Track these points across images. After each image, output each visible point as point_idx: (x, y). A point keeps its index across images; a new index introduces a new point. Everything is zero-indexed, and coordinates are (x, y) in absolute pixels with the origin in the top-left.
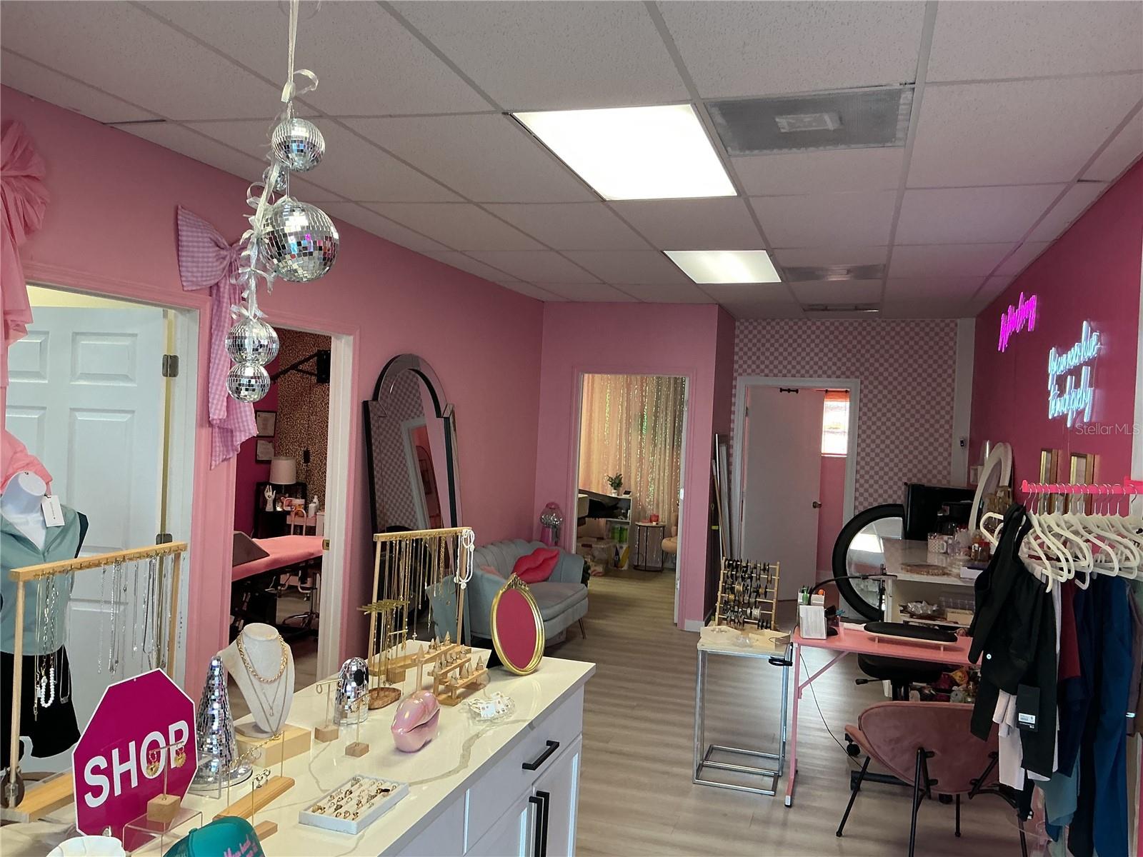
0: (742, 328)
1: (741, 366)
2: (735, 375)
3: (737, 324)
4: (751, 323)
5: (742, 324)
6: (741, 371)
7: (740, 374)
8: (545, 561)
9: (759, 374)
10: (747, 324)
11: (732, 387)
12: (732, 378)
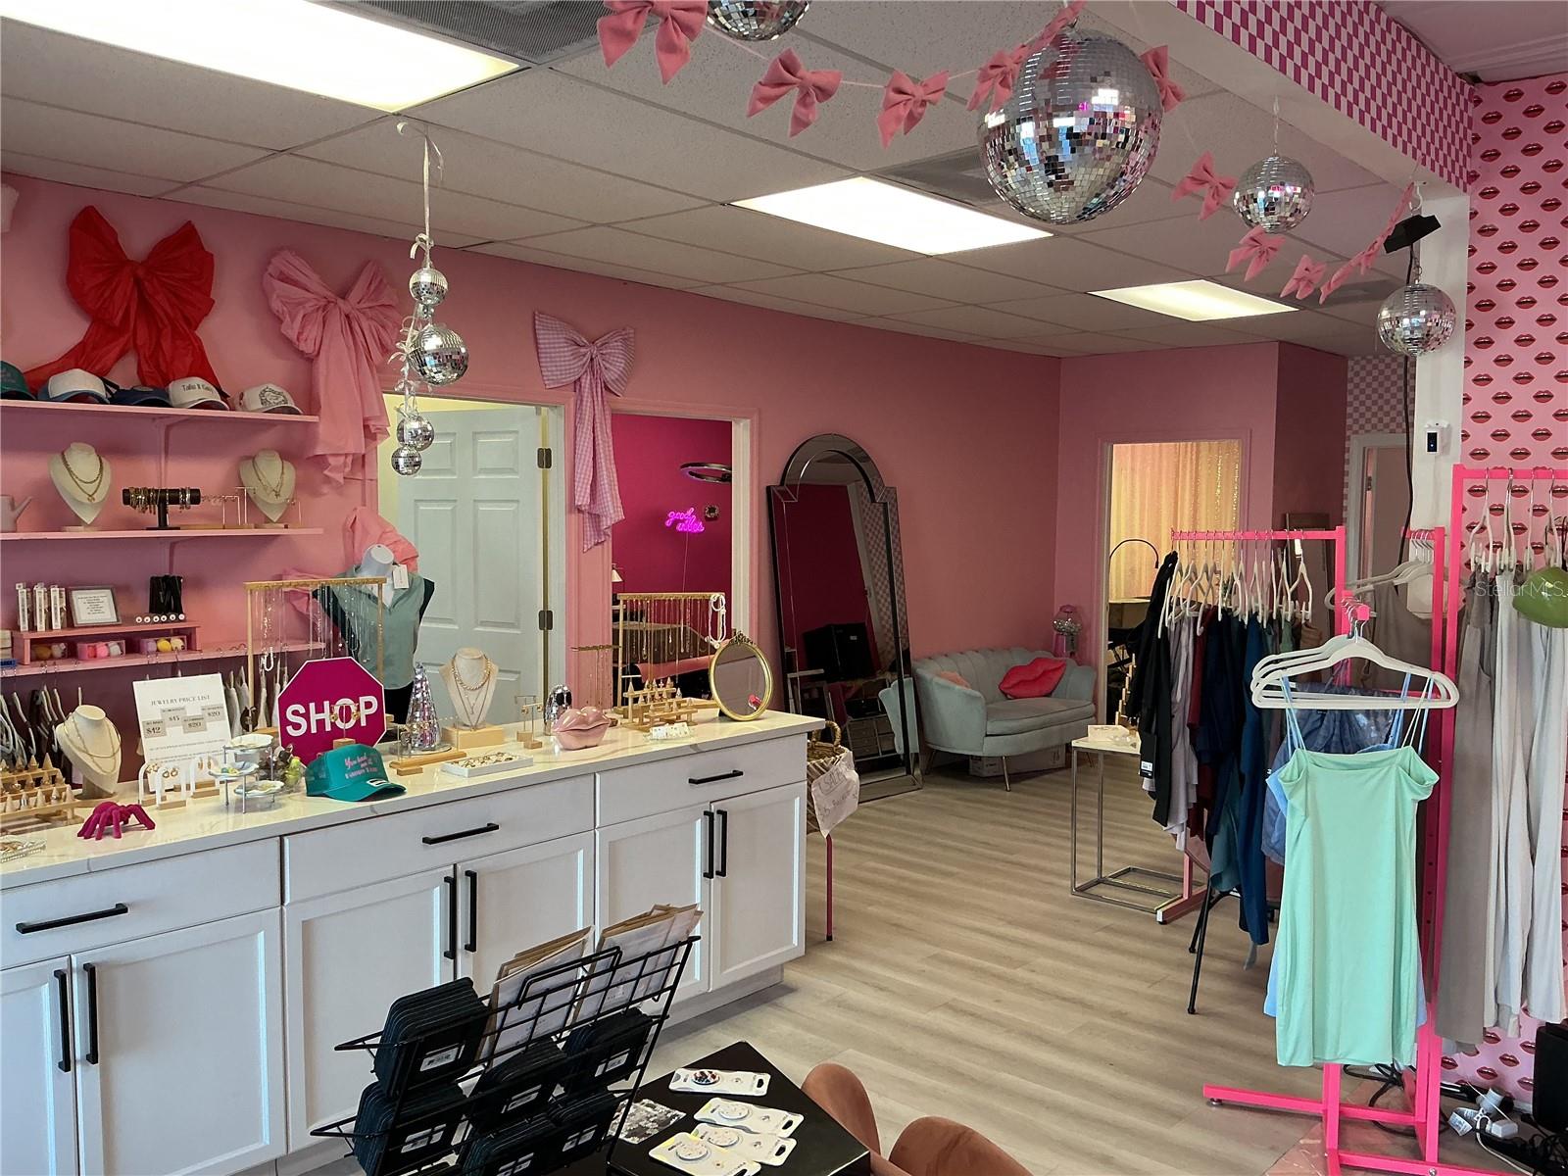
0: (1357, 368)
1: (1356, 421)
2: (1348, 433)
3: (1350, 363)
4: (1369, 361)
5: (1357, 363)
6: (1356, 427)
7: (1356, 432)
8: (1045, 673)
9: (1382, 430)
10: (1363, 362)
11: (1344, 450)
12: (1344, 438)
